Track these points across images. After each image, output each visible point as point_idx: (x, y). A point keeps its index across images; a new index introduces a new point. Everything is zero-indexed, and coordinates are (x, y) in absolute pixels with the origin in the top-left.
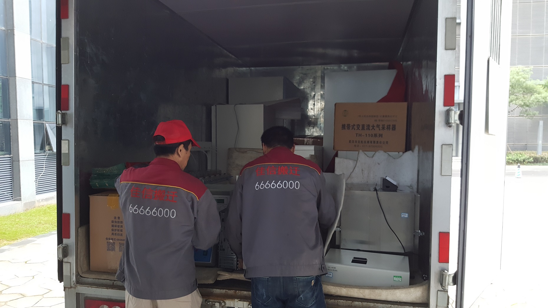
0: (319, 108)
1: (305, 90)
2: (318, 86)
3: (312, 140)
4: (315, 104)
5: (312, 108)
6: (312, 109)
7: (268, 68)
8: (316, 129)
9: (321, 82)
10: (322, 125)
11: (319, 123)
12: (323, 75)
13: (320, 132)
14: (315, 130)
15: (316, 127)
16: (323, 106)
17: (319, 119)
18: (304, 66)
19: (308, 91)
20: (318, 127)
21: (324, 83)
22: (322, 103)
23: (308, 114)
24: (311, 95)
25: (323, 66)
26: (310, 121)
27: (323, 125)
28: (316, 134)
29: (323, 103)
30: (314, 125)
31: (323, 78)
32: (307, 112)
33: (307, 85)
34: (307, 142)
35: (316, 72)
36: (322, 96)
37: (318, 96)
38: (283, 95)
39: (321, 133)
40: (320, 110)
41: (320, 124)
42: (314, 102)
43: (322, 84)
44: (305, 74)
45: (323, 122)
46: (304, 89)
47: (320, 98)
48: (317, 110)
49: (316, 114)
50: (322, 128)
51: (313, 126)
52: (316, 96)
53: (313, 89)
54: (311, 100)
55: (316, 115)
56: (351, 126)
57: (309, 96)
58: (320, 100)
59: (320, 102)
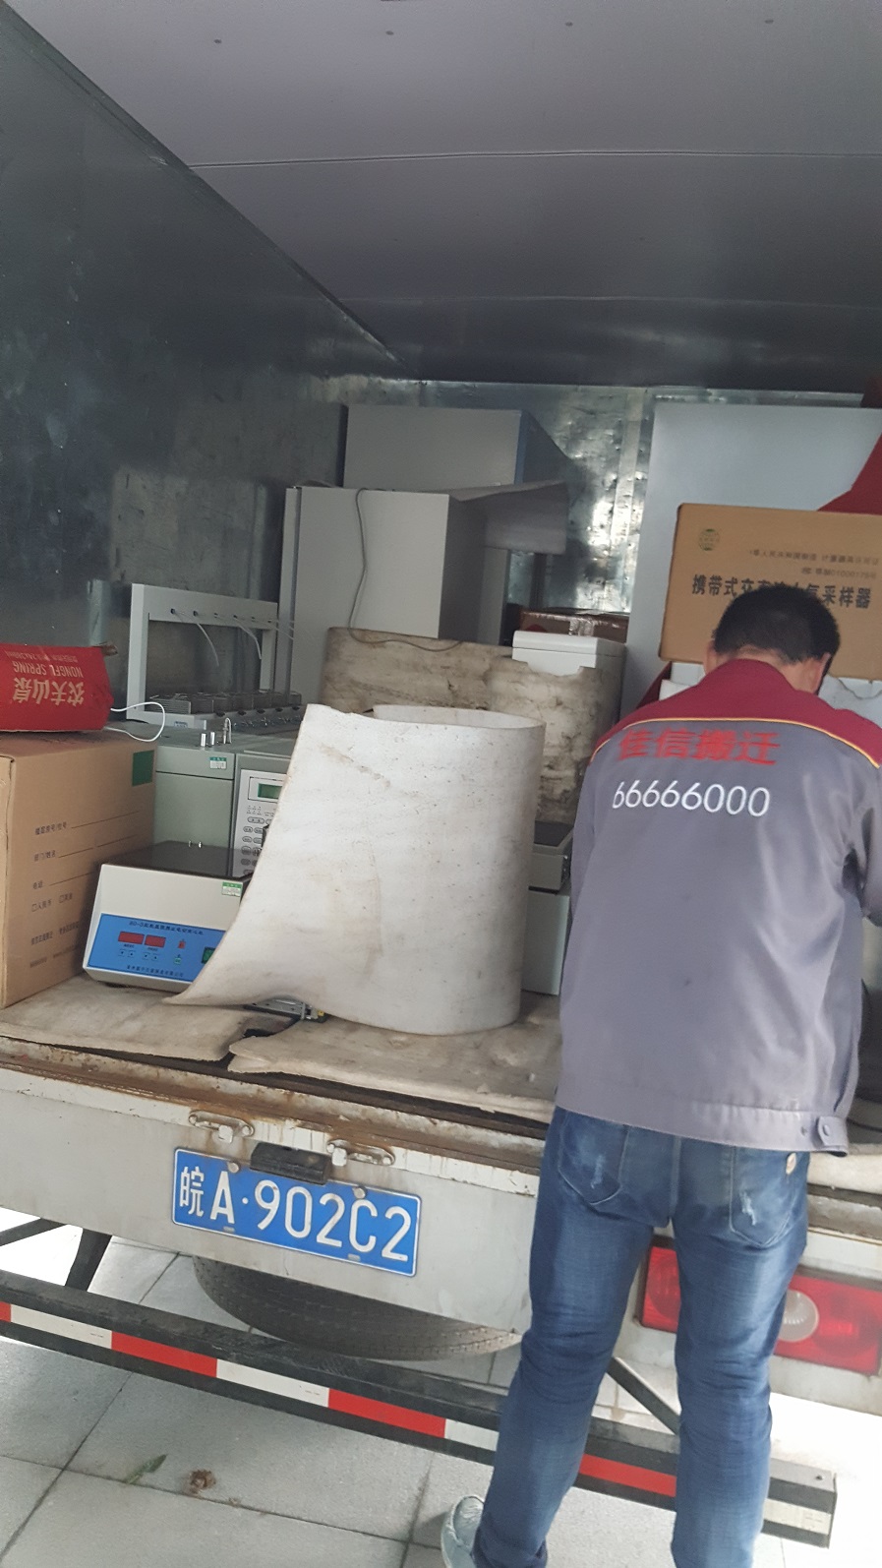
0: (626, 525)
1: (588, 464)
2: (631, 454)
3: (595, 623)
4: (615, 511)
5: (605, 523)
6: (602, 526)
7: (477, 384)
8: (609, 591)
9: (640, 441)
10: (630, 581)
11: (620, 573)
12: (647, 418)
13: (622, 600)
14: (605, 593)
15: (609, 584)
16: (640, 520)
17: (623, 561)
18: (592, 384)
19: (596, 467)
20: (616, 586)
21: (649, 445)
22: (635, 507)
23: (590, 543)
24: (603, 483)
25: (651, 390)
26: (595, 564)
27: (633, 579)
28: (607, 607)
29: (639, 509)
30: (606, 579)
31: (647, 428)
32: (588, 537)
33: (593, 450)
34: (579, 627)
35: (627, 406)
36: (639, 487)
37: (625, 488)
38: (516, 470)
39: (624, 604)
40: (627, 532)
41: (625, 576)
42: (613, 502)
43: (643, 449)
44: (592, 413)
45: (634, 569)
46: (584, 459)
47: (631, 494)
48: (620, 531)
49: (613, 543)
50: (630, 591)
51: (602, 580)
52: (618, 485)
53: (612, 462)
54: (601, 497)
55: (613, 547)
56: (724, 584)
57: (598, 482)
58: (631, 499)
59: (630, 507)
